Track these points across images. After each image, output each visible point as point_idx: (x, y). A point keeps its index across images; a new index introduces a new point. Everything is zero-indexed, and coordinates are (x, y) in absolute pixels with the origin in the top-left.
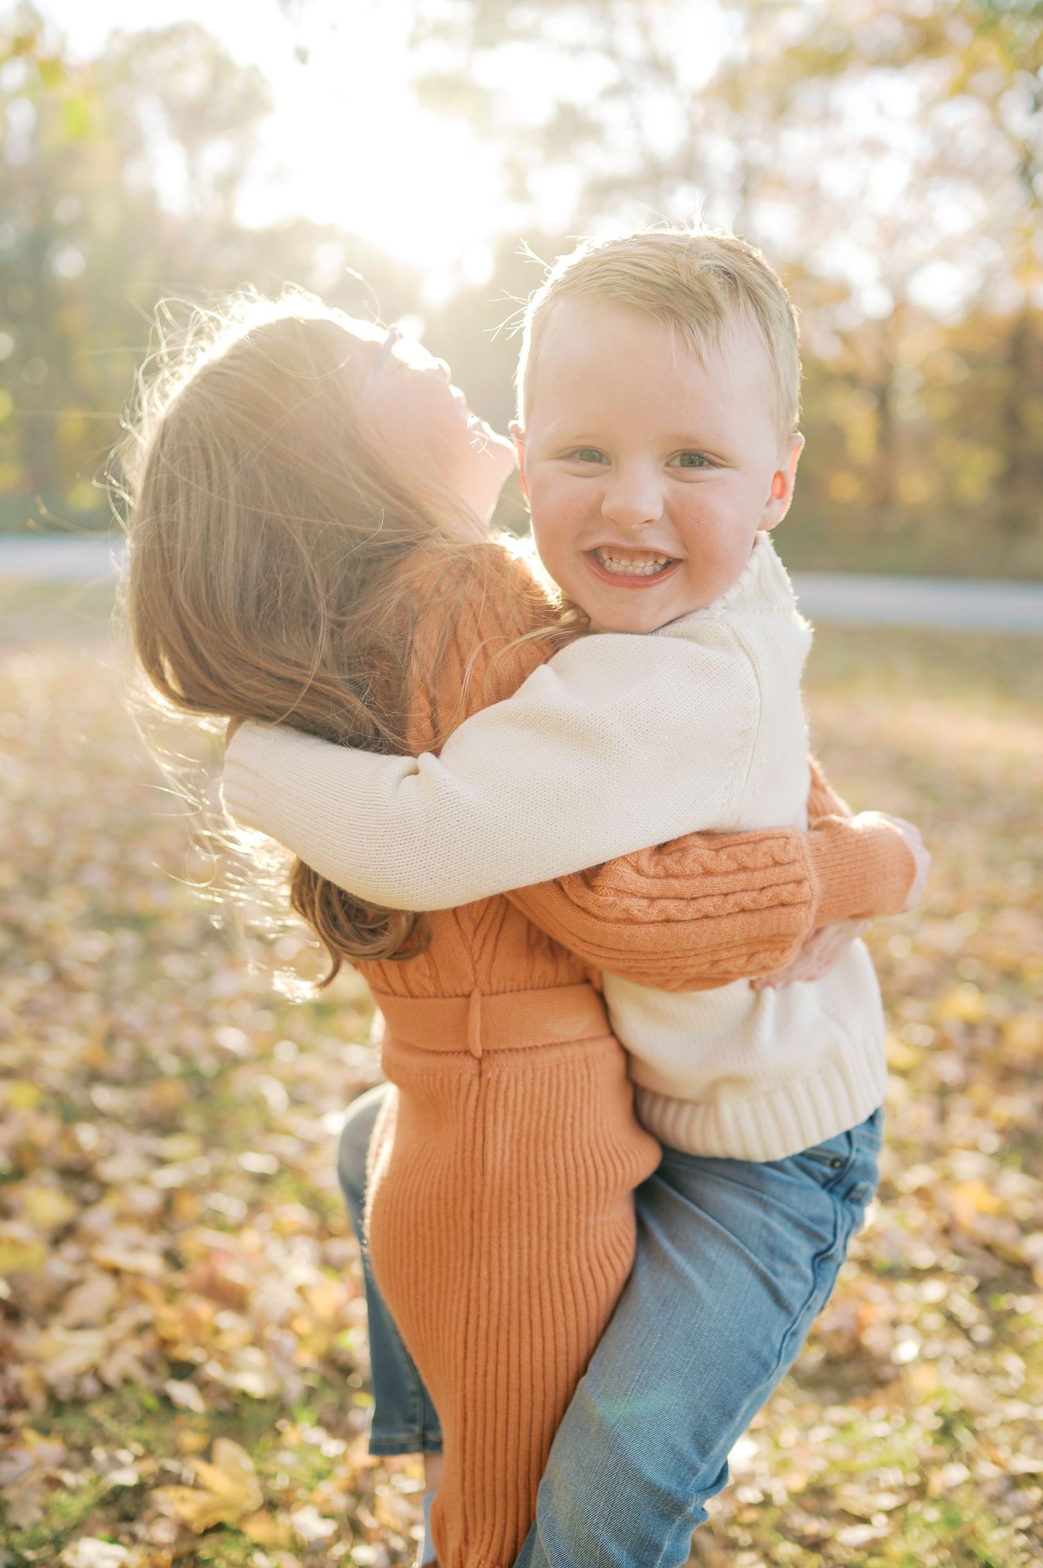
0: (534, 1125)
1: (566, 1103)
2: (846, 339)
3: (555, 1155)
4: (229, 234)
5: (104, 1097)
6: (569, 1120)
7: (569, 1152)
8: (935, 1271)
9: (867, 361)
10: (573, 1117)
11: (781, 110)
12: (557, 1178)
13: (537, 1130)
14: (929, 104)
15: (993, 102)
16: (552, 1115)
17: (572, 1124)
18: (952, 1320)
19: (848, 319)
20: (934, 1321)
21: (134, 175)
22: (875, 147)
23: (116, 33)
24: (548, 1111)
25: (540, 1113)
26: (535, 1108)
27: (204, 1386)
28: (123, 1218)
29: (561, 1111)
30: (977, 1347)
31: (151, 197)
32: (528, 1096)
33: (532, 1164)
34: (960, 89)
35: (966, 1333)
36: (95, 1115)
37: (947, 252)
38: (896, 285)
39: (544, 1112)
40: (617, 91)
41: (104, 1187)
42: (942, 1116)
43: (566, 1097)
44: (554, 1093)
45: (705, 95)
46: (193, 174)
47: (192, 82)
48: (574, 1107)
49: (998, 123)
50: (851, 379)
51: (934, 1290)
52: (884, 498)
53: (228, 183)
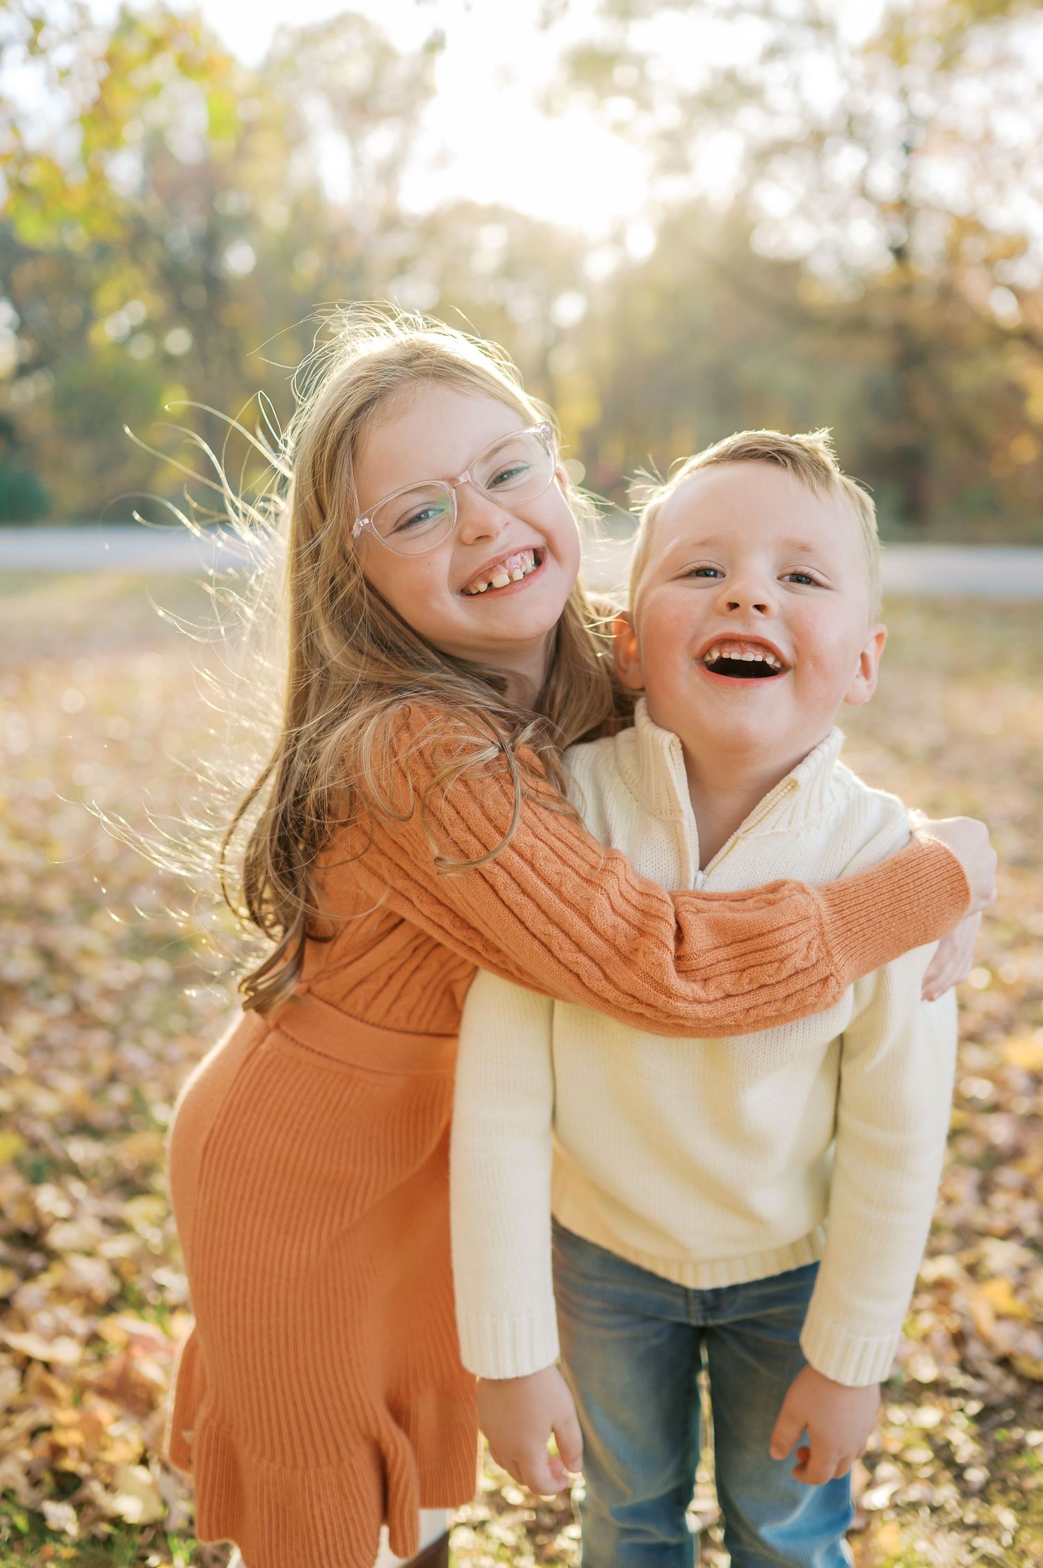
4: (391, 222)
5: (80, 1150)
8: (940, 1388)
18: (945, 1455)
20: (921, 1454)
21: (299, 168)
23: (281, 29)
27: (81, 1507)
28: (60, 1294)
30: (966, 1493)
31: (315, 189)
35: (958, 1472)
36: (67, 1170)
40: (773, 52)
41: (52, 1256)
42: (985, 1189)
45: (868, 49)
46: (356, 161)
47: (355, 73)
51: (929, 1416)
53: (389, 172)
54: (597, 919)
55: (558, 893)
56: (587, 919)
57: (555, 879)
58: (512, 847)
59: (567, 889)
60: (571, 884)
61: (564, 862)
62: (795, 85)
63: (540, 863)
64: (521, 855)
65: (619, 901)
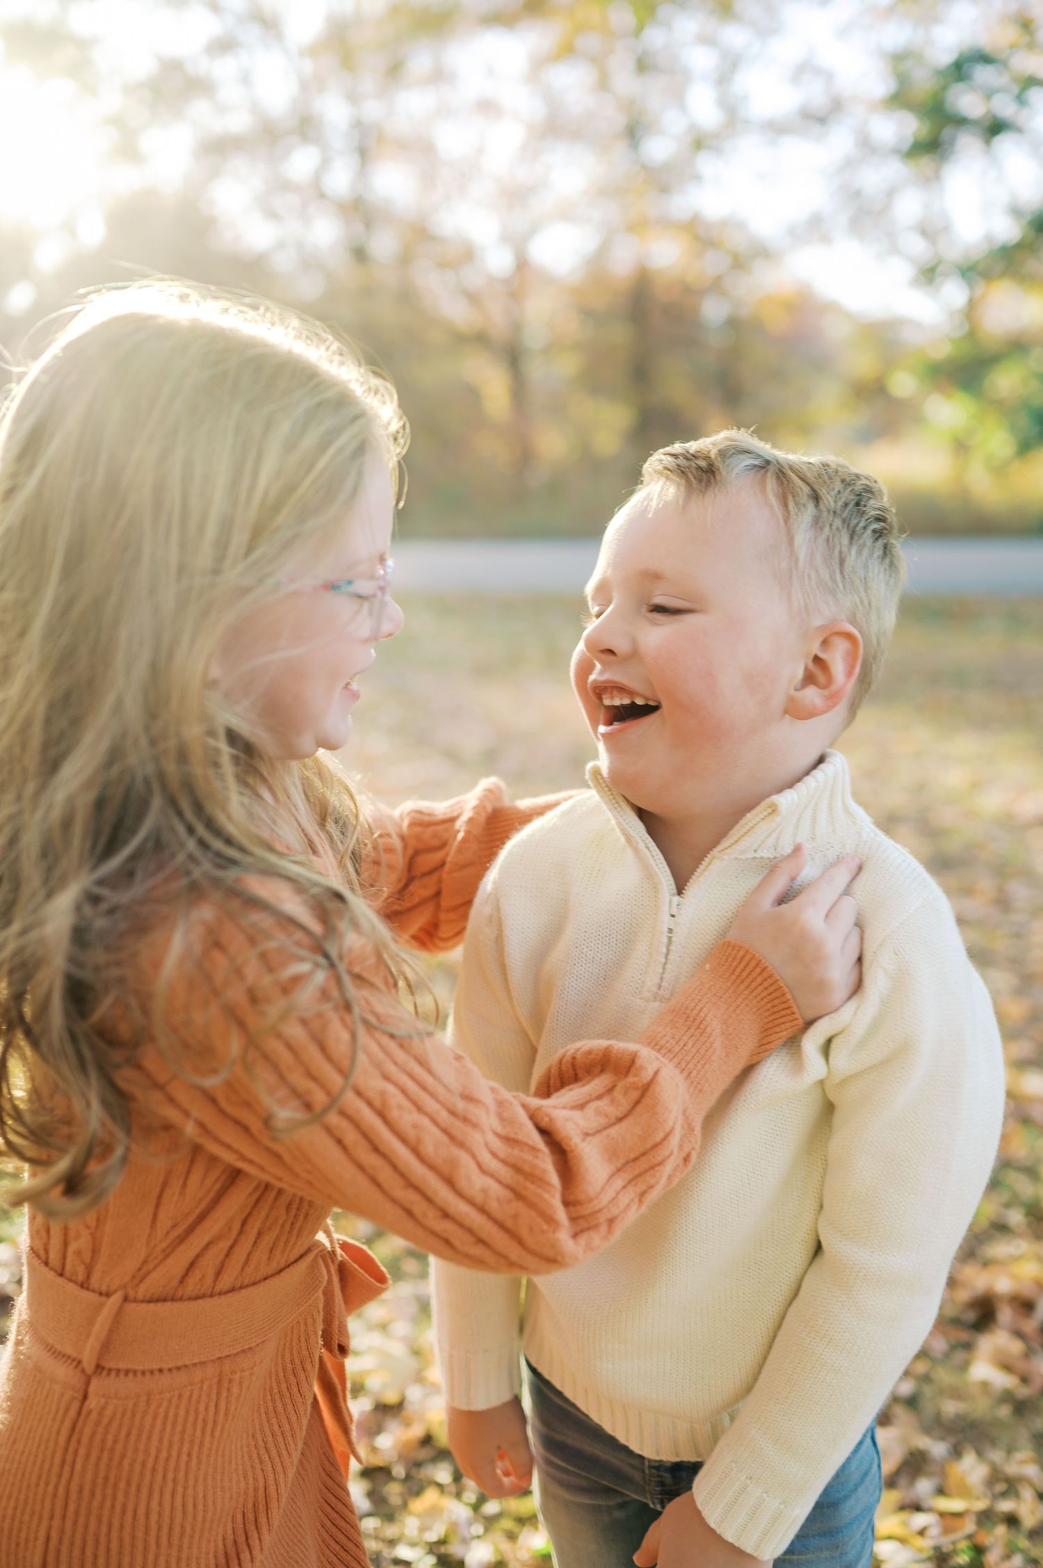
0: (138, 1468)
1: (182, 1439)
2: (473, 298)
3: (160, 1504)
6: (184, 1458)
7: (179, 1499)
9: (497, 318)
10: (189, 1455)
11: (394, 71)
12: (159, 1529)
13: (142, 1474)
14: (539, 65)
15: (599, 62)
16: (164, 1454)
17: (188, 1464)
19: (473, 279)
22: (487, 107)
24: (159, 1450)
25: (147, 1452)
26: (142, 1447)
29: (175, 1448)
32: (135, 1432)
33: (129, 1514)
34: (566, 51)
37: (565, 214)
38: (518, 244)
39: (153, 1452)
40: (223, 46)
43: (183, 1431)
44: (169, 1427)
45: (313, 51)
48: (192, 1442)
49: (603, 84)
50: (480, 339)
52: (525, 456)
54: (462, 1184)
55: (416, 1151)
56: (450, 1182)
57: (411, 1134)
58: (359, 1093)
59: (429, 1148)
60: (432, 1140)
61: (420, 1109)
62: (245, 79)
63: (394, 1114)
64: (370, 1104)
65: (486, 1158)
